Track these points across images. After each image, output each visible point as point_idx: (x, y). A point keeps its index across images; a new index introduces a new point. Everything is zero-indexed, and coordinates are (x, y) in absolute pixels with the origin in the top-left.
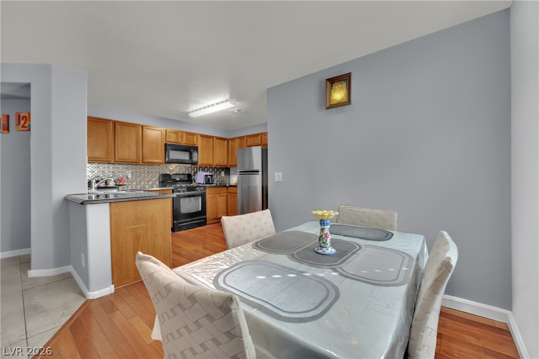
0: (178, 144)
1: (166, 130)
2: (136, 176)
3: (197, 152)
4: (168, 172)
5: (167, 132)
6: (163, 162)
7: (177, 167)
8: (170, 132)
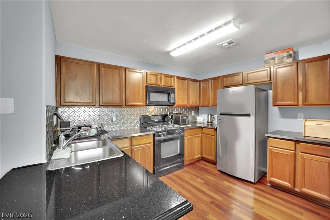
0: (158, 86)
1: (147, 73)
2: (120, 118)
3: (174, 94)
4: (148, 114)
5: (148, 74)
6: (144, 104)
7: (156, 108)
8: (151, 74)
